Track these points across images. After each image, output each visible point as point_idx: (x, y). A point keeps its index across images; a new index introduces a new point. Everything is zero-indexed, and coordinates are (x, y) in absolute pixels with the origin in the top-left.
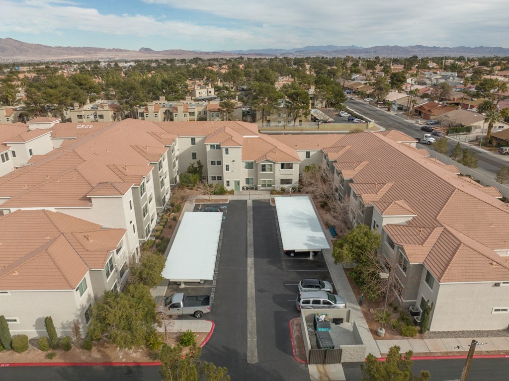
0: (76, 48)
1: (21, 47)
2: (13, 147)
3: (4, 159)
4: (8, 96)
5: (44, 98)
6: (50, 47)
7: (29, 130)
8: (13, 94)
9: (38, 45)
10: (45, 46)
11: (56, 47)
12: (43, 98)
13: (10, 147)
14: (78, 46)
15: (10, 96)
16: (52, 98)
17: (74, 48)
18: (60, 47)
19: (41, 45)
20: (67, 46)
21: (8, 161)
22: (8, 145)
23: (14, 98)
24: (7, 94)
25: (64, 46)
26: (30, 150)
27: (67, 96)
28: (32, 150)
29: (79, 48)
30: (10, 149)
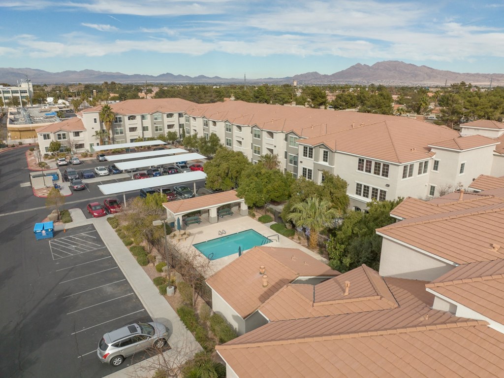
0: (485, 75)
1: (431, 73)
2: (438, 155)
3: (406, 173)
4: (422, 104)
5: (467, 107)
6: (458, 73)
7: (461, 137)
8: (428, 103)
9: (448, 71)
10: (454, 73)
11: (464, 74)
12: (464, 108)
13: (435, 154)
14: (487, 73)
15: (424, 104)
16: (478, 108)
17: (483, 74)
18: (468, 74)
19: (450, 72)
20: (475, 73)
21: (410, 178)
22: (432, 150)
23: (426, 109)
24: (422, 102)
25: (473, 73)
26: (463, 165)
27: (496, 108)
28: (465, 166)
29: (488, 74)
30: (434, 157)
